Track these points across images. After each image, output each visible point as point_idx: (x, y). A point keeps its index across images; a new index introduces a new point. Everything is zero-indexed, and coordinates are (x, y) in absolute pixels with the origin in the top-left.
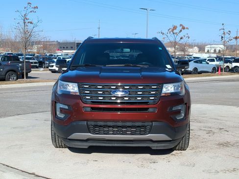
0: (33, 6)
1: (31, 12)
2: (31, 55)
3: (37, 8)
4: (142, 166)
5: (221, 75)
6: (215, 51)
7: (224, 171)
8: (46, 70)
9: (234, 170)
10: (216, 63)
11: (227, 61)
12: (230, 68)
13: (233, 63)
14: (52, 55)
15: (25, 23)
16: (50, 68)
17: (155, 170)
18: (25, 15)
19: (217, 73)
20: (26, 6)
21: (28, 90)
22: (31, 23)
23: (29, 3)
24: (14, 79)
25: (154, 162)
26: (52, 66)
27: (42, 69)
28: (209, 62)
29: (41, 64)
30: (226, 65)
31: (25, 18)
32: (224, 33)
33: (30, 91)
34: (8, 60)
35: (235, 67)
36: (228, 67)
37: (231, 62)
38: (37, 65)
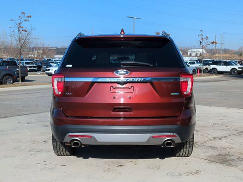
0: (26, 15)
1: (25, 20)
2: (31, 60)
3: (31, 17)
4: (109, 170)
5: (200, 76)
6: (197, 54)
7: (187, 174)
8: (44, 74)
9: (197, 172)
10: (196, 65)
11: (206, 63)
12: (209, 70)
13: (211, 66)
14: (50, 60)
15: (19, 31)
16: (46, 72)
17: (120, 173)
18: (19, 23)
19: (197, 74)
20: (20, 15)
21: (22, 93)
22: (25, 31)
23: (23, 13)
24: (10, 82)
25: (121, 166)
26: (49, 70)
27: (40, 73)
28: (190, 64)
29: (39, 68)
30: (205, 67)
31: (19, 27)
32: (202, 39)
33: (23, 94)
34: (6, 65)
35: (213, 69)
36: (207, 68)
37: (209, 65)
38: (36, 69)
